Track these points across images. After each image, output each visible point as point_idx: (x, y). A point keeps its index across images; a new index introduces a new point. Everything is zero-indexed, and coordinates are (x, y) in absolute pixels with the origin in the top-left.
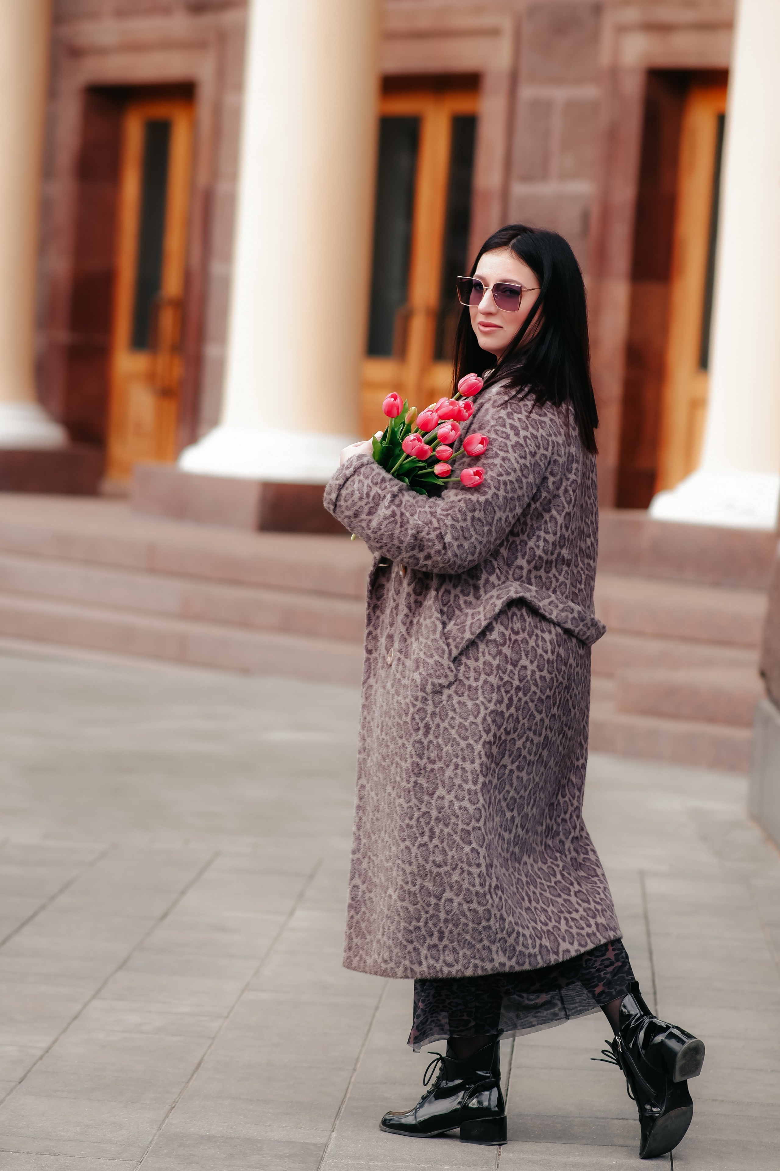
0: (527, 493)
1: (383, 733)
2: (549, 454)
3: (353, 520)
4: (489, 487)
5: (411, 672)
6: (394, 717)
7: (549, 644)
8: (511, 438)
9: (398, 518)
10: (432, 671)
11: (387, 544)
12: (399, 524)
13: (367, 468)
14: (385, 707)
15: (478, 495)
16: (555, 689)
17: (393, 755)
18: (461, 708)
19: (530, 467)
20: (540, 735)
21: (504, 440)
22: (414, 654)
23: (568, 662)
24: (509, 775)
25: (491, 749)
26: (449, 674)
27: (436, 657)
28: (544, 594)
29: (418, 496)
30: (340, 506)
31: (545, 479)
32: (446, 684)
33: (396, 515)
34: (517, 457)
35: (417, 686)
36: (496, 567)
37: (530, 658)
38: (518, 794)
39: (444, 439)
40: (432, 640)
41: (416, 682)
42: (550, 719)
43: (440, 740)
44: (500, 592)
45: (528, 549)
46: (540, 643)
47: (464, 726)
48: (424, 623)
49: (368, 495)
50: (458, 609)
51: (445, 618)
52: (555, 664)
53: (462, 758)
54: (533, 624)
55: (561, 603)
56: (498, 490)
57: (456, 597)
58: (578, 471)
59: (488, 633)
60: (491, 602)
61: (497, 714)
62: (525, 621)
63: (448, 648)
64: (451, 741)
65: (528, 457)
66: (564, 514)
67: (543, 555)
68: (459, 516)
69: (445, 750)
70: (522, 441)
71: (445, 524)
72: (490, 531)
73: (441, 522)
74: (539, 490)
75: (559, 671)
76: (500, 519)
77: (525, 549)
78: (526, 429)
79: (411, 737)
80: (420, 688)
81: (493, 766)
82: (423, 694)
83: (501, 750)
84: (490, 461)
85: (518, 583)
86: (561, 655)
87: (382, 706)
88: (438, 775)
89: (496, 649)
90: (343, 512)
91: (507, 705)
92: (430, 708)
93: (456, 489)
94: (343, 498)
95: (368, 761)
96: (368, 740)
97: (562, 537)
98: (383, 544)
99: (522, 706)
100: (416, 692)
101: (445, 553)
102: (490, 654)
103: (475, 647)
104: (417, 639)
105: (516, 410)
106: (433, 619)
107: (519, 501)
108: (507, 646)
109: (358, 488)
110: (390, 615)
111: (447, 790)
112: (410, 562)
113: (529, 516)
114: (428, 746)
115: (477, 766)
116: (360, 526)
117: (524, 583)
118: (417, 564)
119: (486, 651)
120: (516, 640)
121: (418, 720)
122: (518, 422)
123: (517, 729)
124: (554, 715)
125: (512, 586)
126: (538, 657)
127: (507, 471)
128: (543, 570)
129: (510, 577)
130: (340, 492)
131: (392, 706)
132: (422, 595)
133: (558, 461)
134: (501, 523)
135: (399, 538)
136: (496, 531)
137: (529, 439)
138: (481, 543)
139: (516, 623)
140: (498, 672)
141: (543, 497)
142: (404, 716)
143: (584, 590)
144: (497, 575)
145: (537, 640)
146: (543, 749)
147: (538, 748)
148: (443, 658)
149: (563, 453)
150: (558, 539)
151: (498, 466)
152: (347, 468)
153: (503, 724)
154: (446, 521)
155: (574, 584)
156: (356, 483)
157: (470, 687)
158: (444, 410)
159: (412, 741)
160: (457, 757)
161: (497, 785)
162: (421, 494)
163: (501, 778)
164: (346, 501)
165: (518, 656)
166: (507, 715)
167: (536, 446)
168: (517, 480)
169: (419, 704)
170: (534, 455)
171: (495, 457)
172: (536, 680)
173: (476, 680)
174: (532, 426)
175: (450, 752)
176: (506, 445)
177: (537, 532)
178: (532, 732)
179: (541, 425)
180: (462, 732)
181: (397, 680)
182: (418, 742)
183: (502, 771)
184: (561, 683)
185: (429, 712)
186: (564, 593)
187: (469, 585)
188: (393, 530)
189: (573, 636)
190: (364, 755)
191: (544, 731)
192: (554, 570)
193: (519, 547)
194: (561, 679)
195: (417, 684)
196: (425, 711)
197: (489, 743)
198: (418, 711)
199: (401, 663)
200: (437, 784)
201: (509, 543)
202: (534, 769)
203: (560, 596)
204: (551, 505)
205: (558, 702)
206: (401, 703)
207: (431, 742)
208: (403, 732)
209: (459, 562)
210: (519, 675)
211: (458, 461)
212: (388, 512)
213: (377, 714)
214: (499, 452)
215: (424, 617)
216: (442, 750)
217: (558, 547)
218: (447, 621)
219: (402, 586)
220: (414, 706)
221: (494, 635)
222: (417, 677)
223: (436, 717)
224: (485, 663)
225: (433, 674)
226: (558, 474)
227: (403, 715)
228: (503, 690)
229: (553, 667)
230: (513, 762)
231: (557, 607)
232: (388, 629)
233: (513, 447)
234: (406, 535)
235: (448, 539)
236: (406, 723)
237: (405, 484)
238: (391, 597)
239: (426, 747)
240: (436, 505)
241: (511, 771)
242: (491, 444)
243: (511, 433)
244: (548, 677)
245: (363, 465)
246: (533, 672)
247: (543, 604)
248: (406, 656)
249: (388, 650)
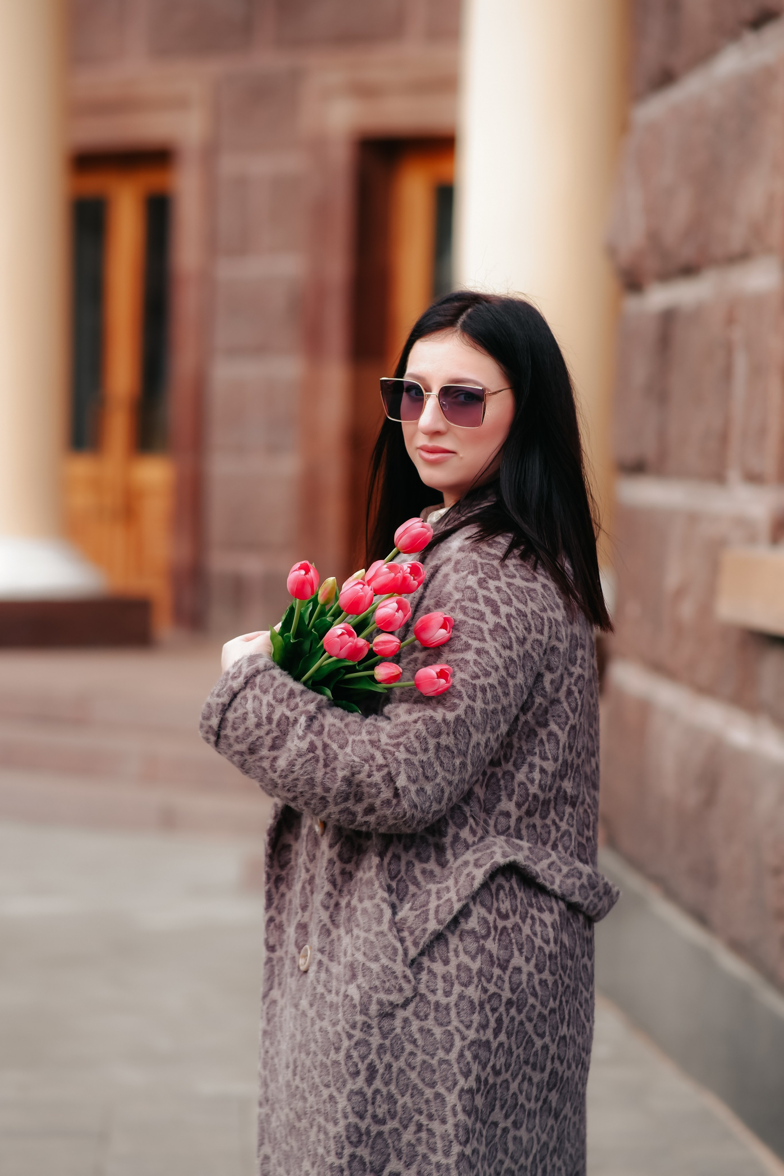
0: (515, 700)
1: (298, 1078)
2: (544, 639)
3: (247, 757)
4: (460, 697)
5: (343, 983)
6: (315, 1053)
7: (550, 929)
8: (487, 619)
9: (319, 752)
10: (377, 983)
11: (305, 794)
12: (322, 762)
13: (264, 676)
14: (299, 1037)
15: (444, 711)
16: (561, 996)
17: (313, 1112)
18: (425, 1039)
19: (517, 662)
20: (543, 1070)
21: (476, 622)
22: (345, 954)
23: (574, 953)
24: (501, 1136)
25: (474, 1101)
26: (405, 986)
27: (384, 961)
28: (542, 853)
29: (348, 716)
30: (226, 737)
31: (539, 677)
32: (401, 1001)
33: (316, 748)
34: (499, 648)
35: (355, 1006)
36: (468, 815)
37: (525, 954)
38: (516, 1163)
39: (386, 626)
40: (377, 934)
41: (352, 999)
42: (558, 1044)
43: (392, 1087)
44: (478, 855)
45: (516, 786)
46: (538, 928)
47: (431, 1065)
48: (359, 906)
49: (269, 720)
50: (413, 883)
51: (394, 897)
52: (559, 959)
53: (427, 1115)
54: (525, 901)
55: (566, 864)
56: (474, 701)
57: (410, 864)
58: (585, 660)
59: (462, 920)
60: (466, 872)
61: (479, 1046)
62: (515, 897)
63: (402, 946)
64: (410, 1088)
65: (515, 646)
66: (567, 728)
67: (539, 793)
68: (416, 745)
69: (400, 1102)
70: (504, 623)
71: (396, 759)
72: (463, 765)
73: (389, 756)
74: (531, 695)
75: (564, 968)
76: (478, 744)
77: (512, 785)
78: (509, 603)
79: (344, 1085)
80: (358, 1008)
81: (478, 1125)
82: (363, 1018)
83: (489, 1100)
84: (459, 656)
85: (503, 838)
86: (565, 945)
87: (293, 1036)
88: (389, 1141)
89: (476, 945)
90: (230, 746)
91: (494, 1030)
92: (375, 1040)
93: (406, 701)
94: (229, 724)
95: (273, 1119)
96: (272, 1086)
97: (565, 762)
98: (298, 794)
99: (515, 1030)
100: (352, 1016)
101: (398, 803)
102: (466, 952)
103: (442, 942)
104: (349, 931)
105: (491, 574)
106: (377, 900)
107: (504, 715)
108: (491, 938)
109: (254, 708)
110: (301, 893)
111: (405, 1162)
112: (342, 818)
113: (516, 734)
114: (374, 1098)
115: (449, 1126)
116: (260, 767)
117: (512, 837)
118: (353, 822)
119: (461, 948)
120: (505, 928)
121: (356, 1059)
122: (495, 593)
123: (510, 1065)
124: (564, 1038)
125: (495, 844)
126: (536, 950)
127: (485, 670)
128: (537, 815)
129: (491, 829)
130: (224, 714)
131: (311, 1036)
132: (353, 863)
133: (557, 649)
134: (478, 749)
135: (323, 784)
136: (472, 764)
137: (514, 618)
138: (450, 783)
139: (503, 901)
140: (480, 980)
141: (536, 705)
142: (332, 1052)
143: (592, 838)
144: (471, 827)
145: (533, 924)
146: (550, 1090)
147: (540, 1091)
148: (395, 961)
149: (564, 636)
150: (559, 767)
151: (471, 664)
152: (234, 678)
153: (489, 1060)
154: (397, 754)
155: (581, 831)
156: (250, 701)
157: (437, 1005)
158: (381, 580)
159: (346, 1091)
160: (421, 1113)
161: (485, 1154)
162: (351, 711)
163: (491, 1142)
164: (235, 729)
165: (508, 952)
166: (494, 1045)
167: (526, 629)
168: (500, 683)
169: (358, 1034)
170: (522, 642)
171: (466, 650)
172: (534, 988)
173: (447, 994)
174: (517, 597)
175: (410, 1105)
176: (481, 630)
177: (529, 759)
178: (529, 1066)
179: (530, 596)
180: (428, 1075)
181: (318, 996)
182: (357, 1093)
183: (491, 1132)
184: (568, 987)
185: (374, 1046)
186: (568, 848)
187: (428, 845)
188: (314, 771)
189: (580, 912)
190: (266, 1109)
191: (549, 1063)
192: (552, 814)
193: (502, 782)
194: (567, 980)
195: (354, 1002)
196: (368, 1044)
197: (470, 1091)
198: (356, 1044)
199: (324, 968)
200: (389, 1155)
201: (487, 777)
202: (537, 1121)
203: (563, 853)
204: (549, 716)
205: (567, 1017)
206: (327, 1032)
207: (377, 1091)
208: (330, 1078)
209: (418, 815)
210: (510, 982)
211: (406, 658)
212: (304, 745)
213: (284, 1046)
214: (470, 641)
215: (359, 897)
216: (396, 1103)
217: (558, 779)
218: (397, 902)
219: (319, 849)
220: (350, 1037)
221: (472, 923)
222: (353, 991)
223: (385, 1052)
224: (459, 967)
225: (379, 986)
226: (557, 668)
227: (330, 1050)
228: (487, 1007)
229: (556, 964)
230: (507, 1116)
231: (560, 870)
232: (300, 915)
233: (491, 632)
234: (334, 779)
235: (401, 781)
236: (336, 1063)
237: (324, 698)
238: (303, 867)
239: (370, 1100)
240: (378, 730)
241: (505, 1130)
242: (458, 630)
243: (487, 611)
244: (550, 980)
245: (258, 672)
246: (530, 975)
247: (539, 868)
248: (331, 958)
249: (299, 948)
